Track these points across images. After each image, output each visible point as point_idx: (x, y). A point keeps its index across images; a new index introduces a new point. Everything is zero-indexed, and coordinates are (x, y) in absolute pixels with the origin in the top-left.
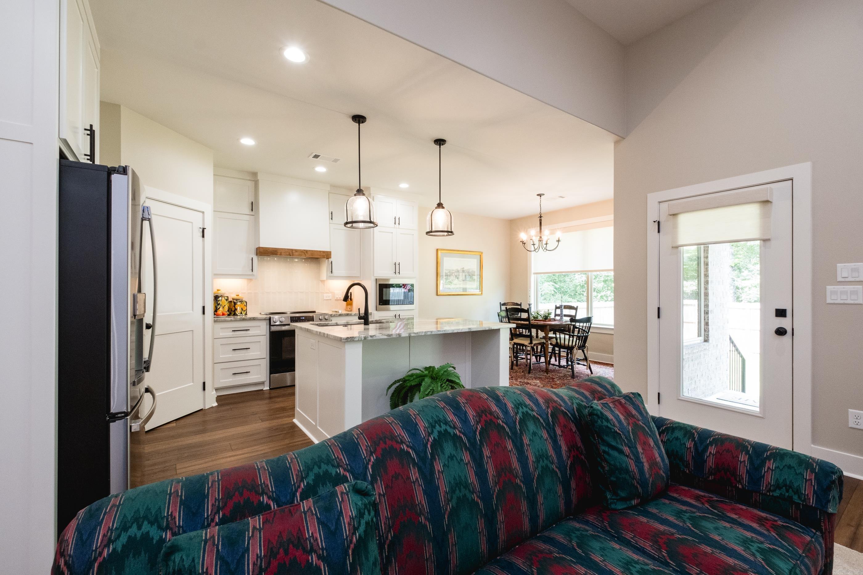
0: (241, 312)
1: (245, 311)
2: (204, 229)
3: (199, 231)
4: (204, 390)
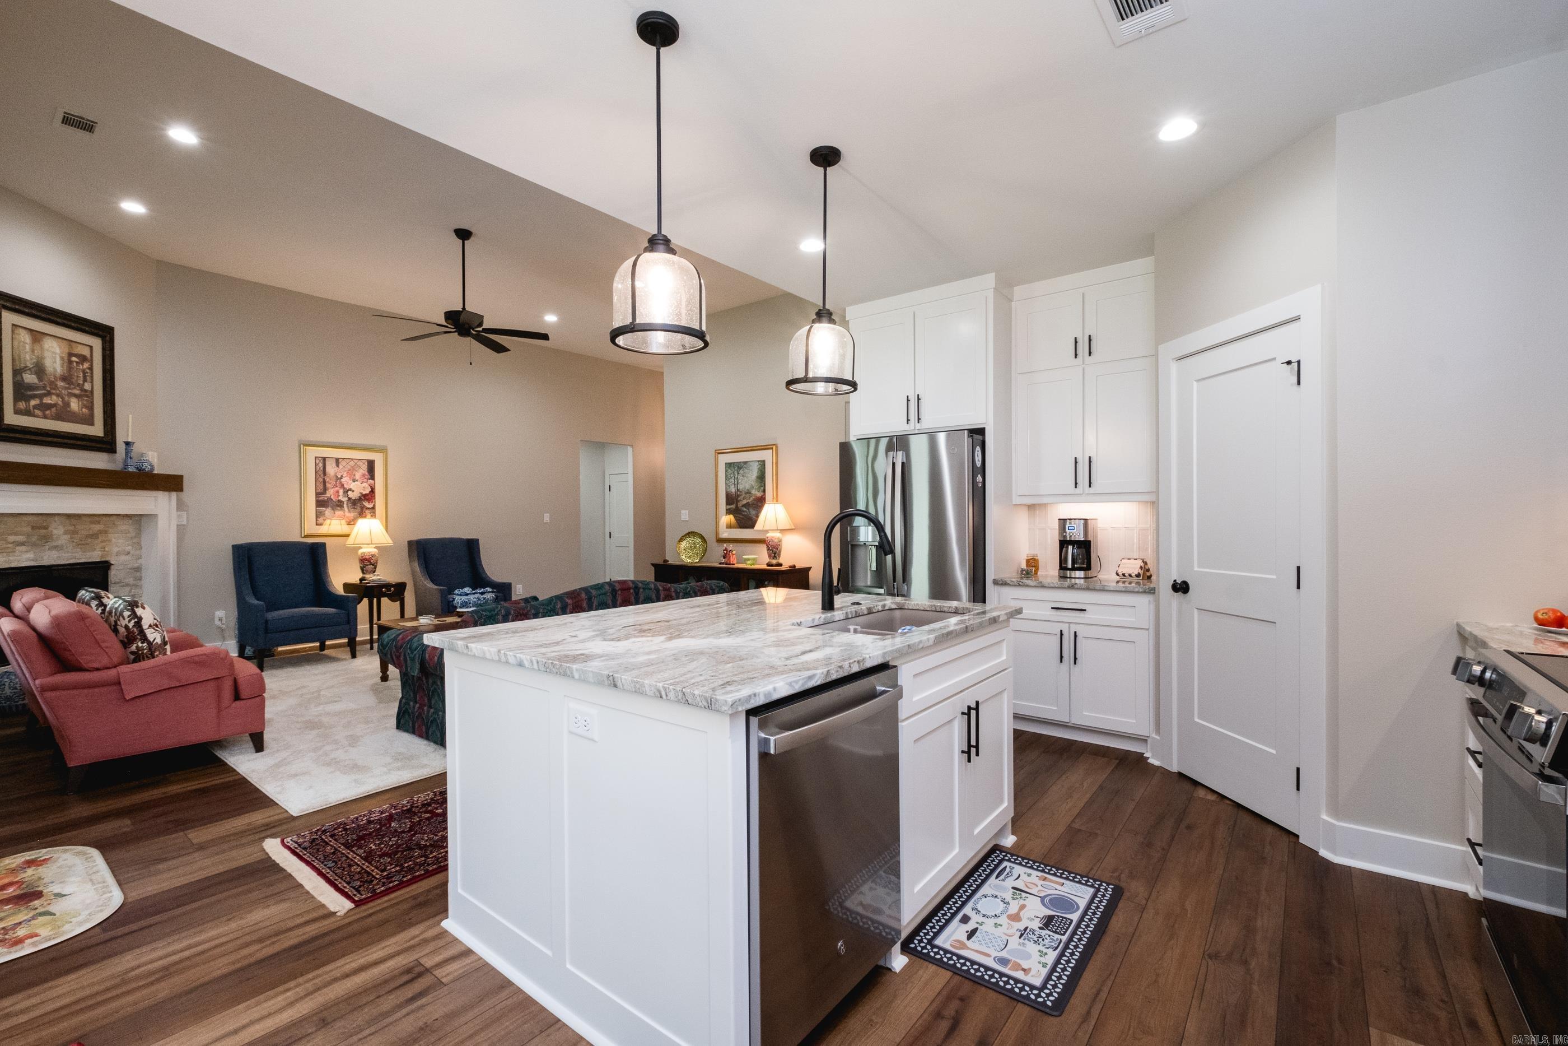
2: (1299, 362)
3: (1291, 371)
4: (1298, 789)
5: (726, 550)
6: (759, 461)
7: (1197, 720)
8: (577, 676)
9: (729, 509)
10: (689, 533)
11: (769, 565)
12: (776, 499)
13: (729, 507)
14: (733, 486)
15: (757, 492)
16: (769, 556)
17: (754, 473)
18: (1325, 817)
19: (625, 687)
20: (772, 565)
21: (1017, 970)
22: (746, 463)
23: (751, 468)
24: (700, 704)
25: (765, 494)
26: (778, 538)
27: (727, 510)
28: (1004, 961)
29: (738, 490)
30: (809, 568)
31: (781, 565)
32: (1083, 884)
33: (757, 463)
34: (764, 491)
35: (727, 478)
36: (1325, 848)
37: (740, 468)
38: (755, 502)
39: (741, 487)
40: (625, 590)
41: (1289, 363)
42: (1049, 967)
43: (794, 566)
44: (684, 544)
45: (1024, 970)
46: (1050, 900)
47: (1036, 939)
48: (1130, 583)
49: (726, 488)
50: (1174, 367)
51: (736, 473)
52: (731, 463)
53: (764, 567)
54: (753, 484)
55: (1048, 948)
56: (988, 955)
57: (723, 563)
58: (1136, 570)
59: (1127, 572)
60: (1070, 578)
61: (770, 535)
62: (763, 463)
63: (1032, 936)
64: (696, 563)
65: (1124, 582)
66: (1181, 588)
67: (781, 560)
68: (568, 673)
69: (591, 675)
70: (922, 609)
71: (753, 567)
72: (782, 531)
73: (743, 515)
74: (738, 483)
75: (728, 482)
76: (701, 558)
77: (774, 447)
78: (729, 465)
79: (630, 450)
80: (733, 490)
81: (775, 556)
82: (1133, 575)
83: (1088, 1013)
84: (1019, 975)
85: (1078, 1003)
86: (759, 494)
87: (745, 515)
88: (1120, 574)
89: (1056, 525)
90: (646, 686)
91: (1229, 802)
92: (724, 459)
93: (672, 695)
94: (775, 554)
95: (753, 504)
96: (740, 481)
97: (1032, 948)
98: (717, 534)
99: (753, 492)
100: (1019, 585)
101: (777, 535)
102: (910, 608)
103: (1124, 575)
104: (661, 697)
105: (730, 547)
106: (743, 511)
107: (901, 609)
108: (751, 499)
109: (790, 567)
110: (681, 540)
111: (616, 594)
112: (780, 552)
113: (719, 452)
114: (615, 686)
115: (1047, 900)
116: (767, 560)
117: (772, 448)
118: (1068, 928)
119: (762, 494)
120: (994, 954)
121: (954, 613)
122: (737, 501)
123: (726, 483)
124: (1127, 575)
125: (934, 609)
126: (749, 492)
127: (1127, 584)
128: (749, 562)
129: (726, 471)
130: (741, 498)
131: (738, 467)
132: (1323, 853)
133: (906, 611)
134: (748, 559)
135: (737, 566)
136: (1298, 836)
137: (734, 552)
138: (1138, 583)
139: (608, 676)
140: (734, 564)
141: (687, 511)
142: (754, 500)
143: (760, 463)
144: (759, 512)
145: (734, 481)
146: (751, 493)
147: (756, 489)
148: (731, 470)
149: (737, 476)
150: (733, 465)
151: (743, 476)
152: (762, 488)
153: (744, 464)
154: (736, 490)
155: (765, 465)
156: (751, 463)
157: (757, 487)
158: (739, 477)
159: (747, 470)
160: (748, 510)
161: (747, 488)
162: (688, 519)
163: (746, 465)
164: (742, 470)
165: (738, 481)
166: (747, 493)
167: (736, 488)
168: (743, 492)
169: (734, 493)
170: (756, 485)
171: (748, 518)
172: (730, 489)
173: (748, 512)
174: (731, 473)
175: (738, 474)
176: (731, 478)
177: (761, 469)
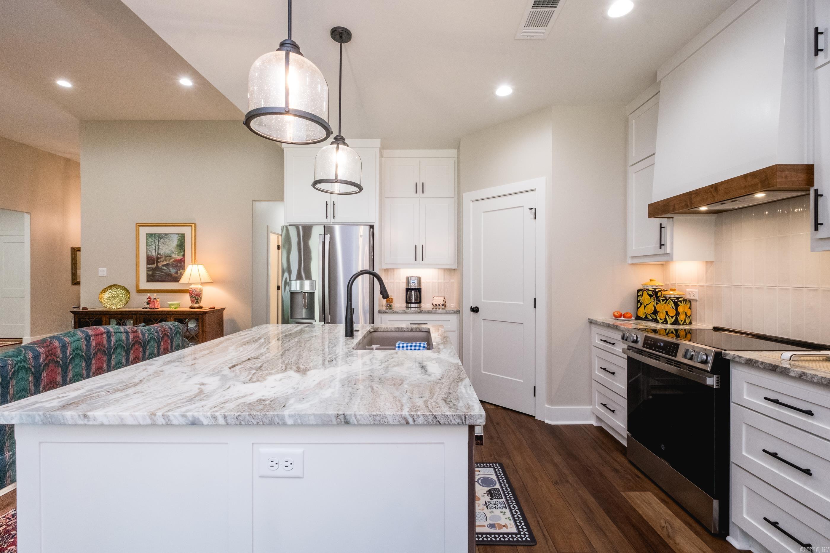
0: (666, 318)
1: (672, 317)
2: (535, 209)
3: (531, 213)
4: (535, 396)
5: (149, 298)
6: (179, 234)
7: (482, 372)
8: (290, 422)
9: (149, 268)
10: (112, 286)
11: (191, 308)
12: (195, 261)
13: (149, 266)
14: (154, 251)
15: (177, 256)
16: (192, 301)
17: (175, 242)
18: (546, 406)
19: (360, 422)
20: (194, 308)
21: (502, 528)
22: (166, 234)
23: (171, 238)
24: (454, 422)
25: (184, 258)
26: (200, 289)
27: (147, 268)
28: (492, 526)
29: (158, 254)
30: (224, 309)
31: (201, 308)
32: (485, 467)
33: (178, 236)
34: (184, 255)
35: (147, 245)
36: (547, 419)
38: (175, 263)
39: (161, 252)
40: (98, 335)
41: (531, 209)
42: (511, 519)
43: (214, 308)
44: (107, 294)
45: (504, 526)
46: (482, 481)
47: (494, 506)
48: (439, 309)
49: (147, 252)
50: (471, 204)
52: (152, 234)
53: (188, 309)
54: (173, 250)
55: (503, 509)
56: (484, 526)
57: (147, 308)
58: (442, 303)
59: (438, 303)
60: (411, 307)
61: (193, 286)
63: (491, 506)
64: (121, 308)
65: (436, 309)
66: (475, 310)
67: (201, 304)
68: (277, 420)
69: (312, 417)
70: (390, 330)
71: (177, 310)
72: (202, 283)
73: (164, 273)
74: (158, 249)
75: (148, 248)
76: (125, 305)
77: (193, 225)
78: (150, 236)
79: (27, 217)
80: (154, 254)
81: (197, 301)
82: (441, 305)
83: (544, 535)
84: (504, 530)
85: (536, 533)
86: (179, 258)
87: (166, 273)
88: (434, 304)
89: (405, 280)
90: (388, 417)
91: (500, 408)
92: (144, 231)
93: (420, 420)
94: (197, 300)
95: (173, 265)
96: (160, 247)
97: (497, 512)
98: (137, 286)
99: (173, 256)
100: (393, 313)
101: (199, 286)
102: (382, 330)
103: (436, 305)
104: (408, 423)
105: (154, 296)
106: (163, 269)
107: (376, 331)
108: (172, 261)
109: (210, 309)
110: (104, 291)
111: (90, 339)
112: (201, 298)
113: (139, 225)
114: (347, 423)
115: (480, 481)
116: (190, 304)
117: (191, 226)
118: (500, 493)
119: (182, 257)
120: (486, 524)
121: (410, 331)
122: (158, 262)
123: (147, 249)
124: (437, 305)
125: (398, 330)
126: (169, 256)
127: (437, 309)
128: (172, 307)
129: (147, 239)
130: (161, 260)
131: (159, 238)
132: (547, 421)
133: (378, 332)
134: (173, 304)
135: (160, 309)
136: (534, 417)
137: (158, 300)
138: (443, 309)
139: (338, 416)
140: (158, 309)
141: (106, 269)
142: (174, 261)
143: (180, 235)
144: (181, 271)
145: (154, 247)
146: (171, 257)
147: (175, 254)
148: (152, 238)
149: (158, 243)
150: (153, 235)
151: (164, 244)
152: (182, 253)
153: (165, 235)
154: (157, 254)
155: (184, 237)
156: (171, 235)
157: (177, 252)
158: (159, 244)
159: (167, 240)
160: (168, 268)
161: (167, 253)
162: (106, 275)
163: (166, 236)
164: (162, 239)
165: (158, 247)
166: (167, 256)
167: (157, 253)
168: (164, 255)
169: (155, 256)
170: (176, 251)
171: (170, 275)
172: (151, 253)
173: (169, 270)
174: (152, 241)
175: (159, 242)
176: (152, 245)
177: (181, 239)
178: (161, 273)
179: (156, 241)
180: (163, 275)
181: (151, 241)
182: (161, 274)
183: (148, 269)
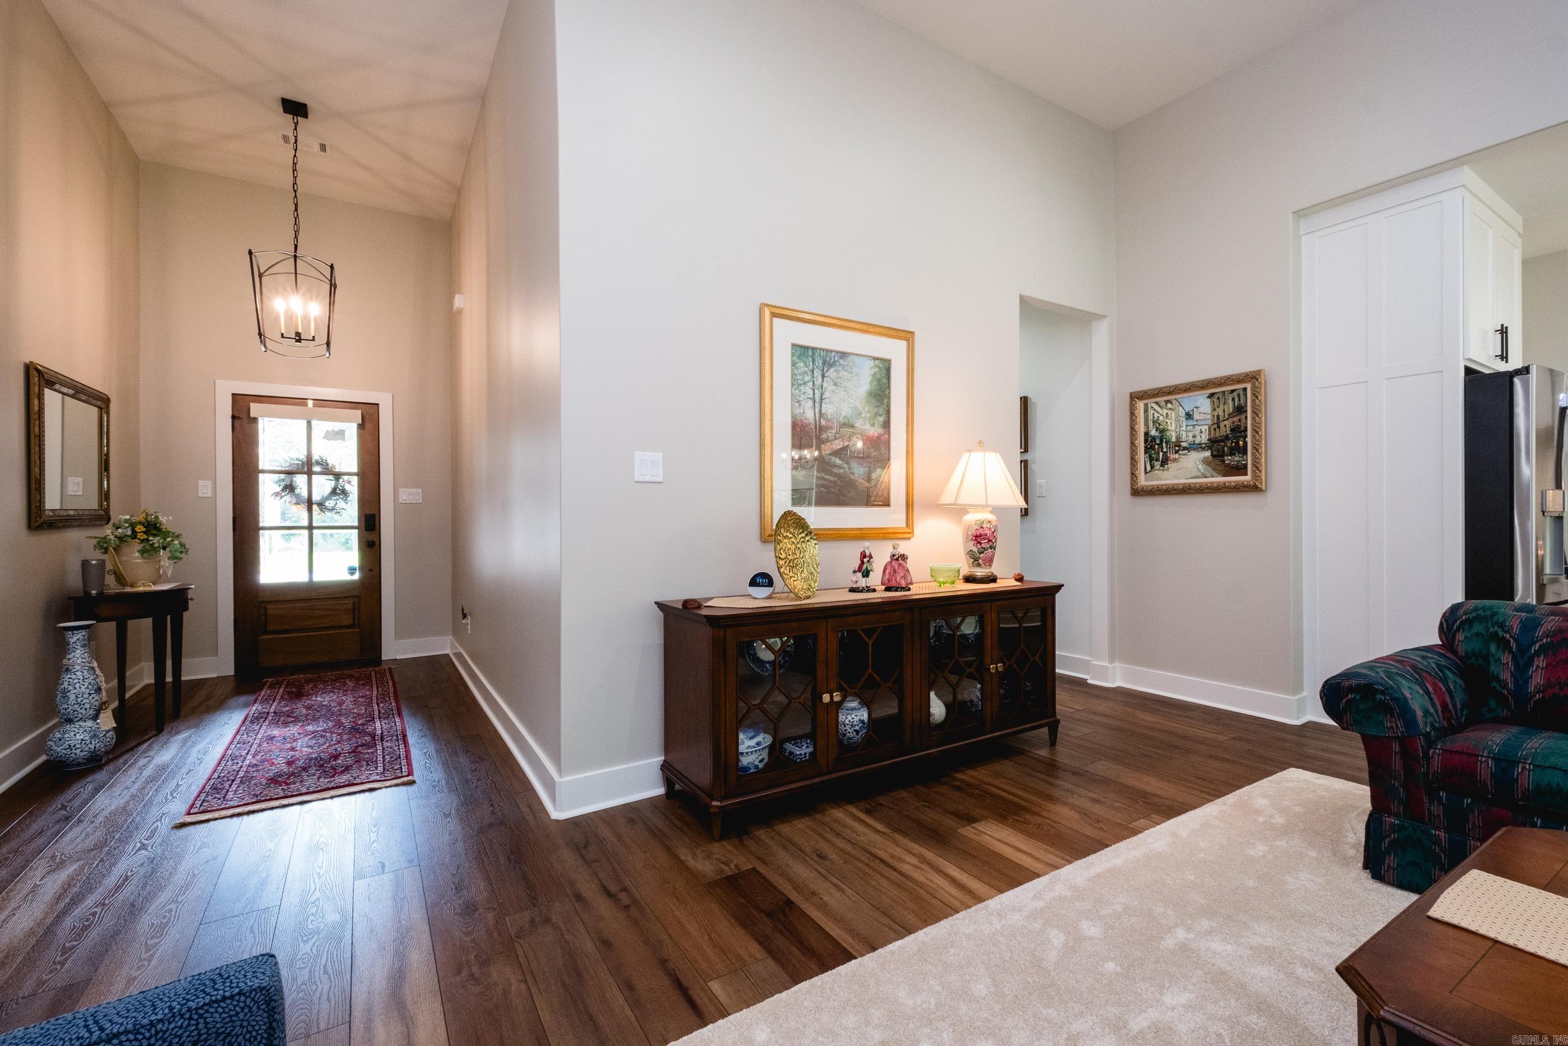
6: (875, 359)
9: (801, 456)
13: (798, 454)
14: (810, 403)
15: (868, 427)
17: (864, 382)
22: (844, 355)
23: (856, 369)
25: (888, 433)
27: (794, 460)
29: (821, 415)
30: (1055, 587)
31: (996, 579)
33: (872, 363)
34: (887, 426)
35: (795, 383)
37: (827, 364)
38: (865, 449)
39: (828, 409)
49: (792, 407)
51: (817, 373)
52: (807, 348)
54: (860, 407)
62: (885, 367)
73: (835, 475)
74: (821, 399)
75: (796, 393)
78: (801, 352)
80: (809, 415)
86: (874, 431)
87: (839, 476)
92: (789, 333)
95: (859, 452)
96: (826, 395)
99: (859, 424)
106: (835, 466)
108: (858, 440)
113: (775, 313)
117: (907, 339)
119: (881, 431)
122: (821, 442)
123: (793, 396)
126: (848, 424)
129: (794, 364)
130: (830, 434)
131: (824, 363)
142: (861, 442)
143: (877, 362)
144: (879, 470)
145: (811, 392)
146: (852, 426)
147: (864, 418)
148: (805, 363)
149: (820, 379)
150: (810, 353)
151: (835, 384)
152: (881, 419)
153: (841, 358)
154: (817, 415)
155: (888, 370)
156: (856, 358)
157: (869, 415)
158: (825, 385)
159: (844, 373)
160: (847, 463)
161: (844, 414)
162: (660, 479)
163: (841, 361)
164: (832, 369)
165: (822, 394)
166: (844, 425)
167: (817, 411)
168: (835, 420)
169: (812, 421)
170: (867, 410)
171: (850, 484)
172: (802, 411)
173: (850, 469)
174: (806, 373)
175: (823, 376)
176: (805, 383)
177: (878, 376)
178: (827, 477)
179: (816, 374)
180: (834, 482)
181: (803, 369)
182: (830, 481)
183: (798, 464)
